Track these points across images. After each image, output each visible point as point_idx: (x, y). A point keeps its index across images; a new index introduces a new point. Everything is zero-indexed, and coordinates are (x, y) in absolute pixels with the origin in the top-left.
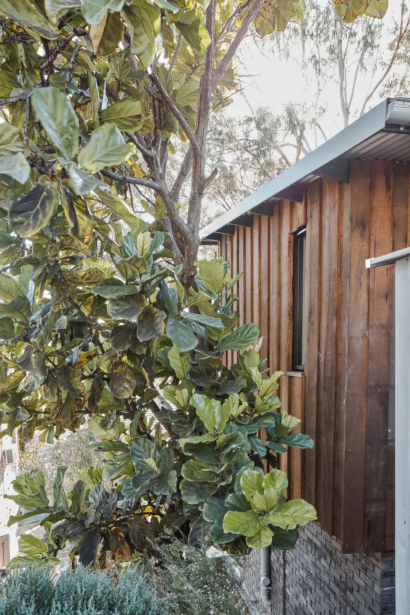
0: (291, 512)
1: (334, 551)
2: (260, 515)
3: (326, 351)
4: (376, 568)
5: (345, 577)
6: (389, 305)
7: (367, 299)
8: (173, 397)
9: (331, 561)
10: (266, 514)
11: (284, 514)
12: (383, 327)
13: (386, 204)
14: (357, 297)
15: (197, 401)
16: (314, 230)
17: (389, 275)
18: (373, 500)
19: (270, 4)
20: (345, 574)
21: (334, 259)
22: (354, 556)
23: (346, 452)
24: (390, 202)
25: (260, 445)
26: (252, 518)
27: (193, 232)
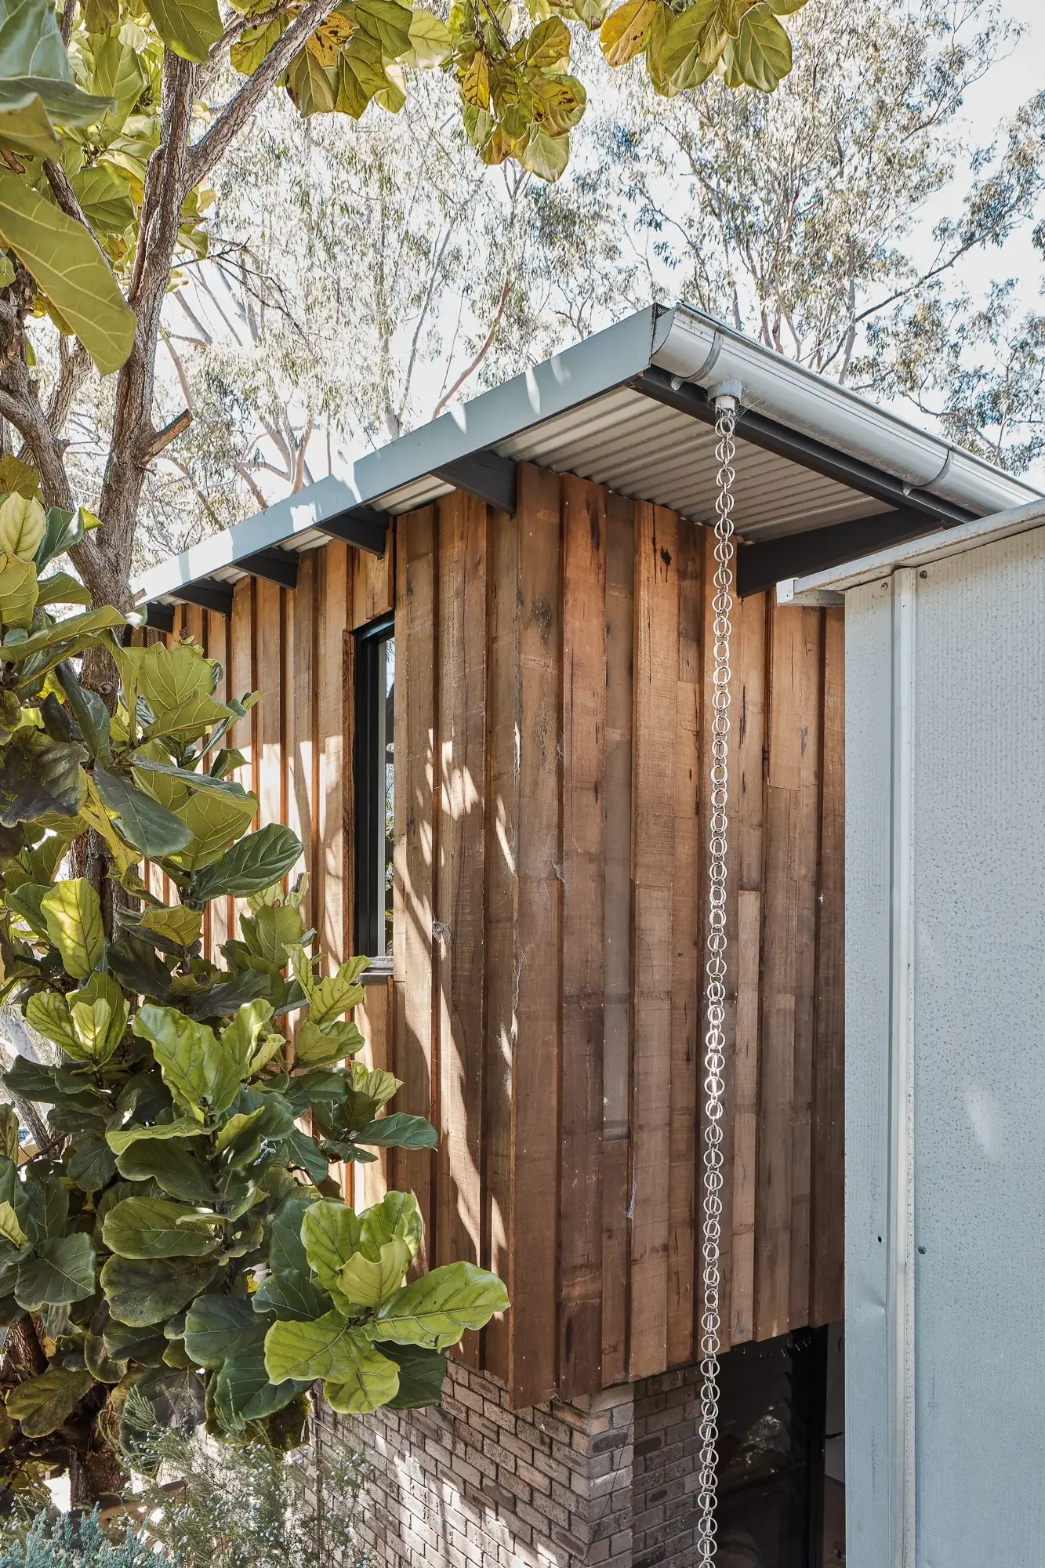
0: (441, 1301)
1: (463, 1416)
2: (354, 1322)
3: (456, 914)
4: (577, 1436)
5: (493, 1475)
6: (602, 807)
7: (556, 792)
8: (60, 1027)
9: (454, 1443)
10: (370, 1319)
11: (417, 1312)
12: (591, 858)
13: (592, 578)
14: (535, 783)
15: (150, 1024)
16: (418, 622)
17: (601, 741)
18: (575, 1268)
19: (335, 33)
20: (493, 1468)
21: (478, 692)
22: (517, 1418)
23: (517, 1158)
24: (601, 576)
25: (310, 1152)
26: (334, 1335)
27: (116, 570)
